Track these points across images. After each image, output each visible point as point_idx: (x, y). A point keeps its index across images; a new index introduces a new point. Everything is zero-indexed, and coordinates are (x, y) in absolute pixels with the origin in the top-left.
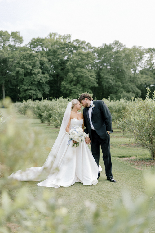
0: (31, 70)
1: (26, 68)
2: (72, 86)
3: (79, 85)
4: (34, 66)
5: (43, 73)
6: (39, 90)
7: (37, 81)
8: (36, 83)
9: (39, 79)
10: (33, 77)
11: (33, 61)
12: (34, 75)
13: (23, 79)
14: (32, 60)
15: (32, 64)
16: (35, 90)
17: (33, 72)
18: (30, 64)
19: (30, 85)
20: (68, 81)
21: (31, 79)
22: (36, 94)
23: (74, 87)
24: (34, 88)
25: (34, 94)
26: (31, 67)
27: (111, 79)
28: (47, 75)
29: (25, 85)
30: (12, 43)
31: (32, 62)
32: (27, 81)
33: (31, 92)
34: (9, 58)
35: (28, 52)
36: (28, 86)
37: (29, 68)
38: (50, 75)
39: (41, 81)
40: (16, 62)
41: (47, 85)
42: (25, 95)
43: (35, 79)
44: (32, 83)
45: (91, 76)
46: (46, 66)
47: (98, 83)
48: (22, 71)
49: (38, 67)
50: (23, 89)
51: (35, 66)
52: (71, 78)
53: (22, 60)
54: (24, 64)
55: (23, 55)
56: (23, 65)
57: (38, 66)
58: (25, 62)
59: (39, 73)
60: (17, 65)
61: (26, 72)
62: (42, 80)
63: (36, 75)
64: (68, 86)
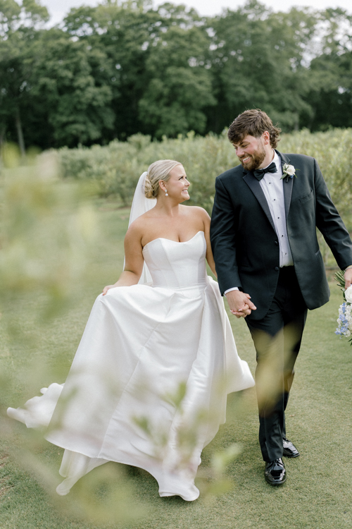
0: (72, 80)
1: (62, 77)
2: (161, 109)
3: (176, 105)
4: (77, 71)
5: (98, 85)
6: (93, 122)
7: (87, 104)
8: (85, 107)
9: (90, 99)
10: (78, 96)
11: (75, 60)
12: (78, 92)
13: (57, 101)
14: (72, 58)
15: (72, 67)
16: (84, 123)
17: (76, 84)
18: (67, 67)
19: (72, 113)
20: (152, 98)
21: (72, 101)
22: (87, 131)
23: (165, 109)
24: (81, 118)
25: (83, 133)
26: (70, 74)
27: (244, 87)
28: (106, 89)
29: (62, 114)
30: (28, 24)
31: (73, 63)
32: (66, 105)
33: (76, 129)
34: (23, 58)
35: (62, 41)
36: (69, 116)
37: (67, 76)
38: (114, 87)
39: (95, 103)
40: (39, 66)
41: (109, 110)
42: (63, 135)
43: (82, 100)
44: (75, 108)
45: (201, 83)
46: (103, 70)
47: (216, 96)
48: (51, 83)
49: (87, 73)
50: (58, 122)
51: (79, 71)
52: (158, 90)
53: (49, 60)
54: (56, 68)
55: (52, 48)
56: (54, 71)
57: (85, 70)
59: (88, 85)
60: (41, 71)
61: (60, 86)
62: (97, 100)
63: (82, 90)
64: (153, 109)
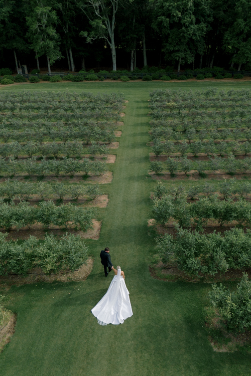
0: (180, 19)
1: (173, 15)
2: (239, 43)
4: (184, 11)
5: (198, 22)
6: (190, 49)
7: (188, 38)
8: (187, 40)
9: (191, 35)
10: (183, 32)
12: (183, 28)
13: (169, 34)
15: (182, 7)
16: (185, 51)
17: (183, 21)
18: (178, 8)
19: (177, 44)
20: (234, 34)
21: (179, 35)
22: (186, 57)
24: (183, 47)
25: (182, 59)
26: (180, 15)
28: (203, 25)
29: (170, 44)
31: (183, 4)
32: (174, 37)
33: (178, 56)
36: (175, 46)
37: (177, 15)
39: (194, 38)
40: (159, 6)
42: (170, 59)
43: (185, 35)
44: (180, 40)
46: (204, 9)
48: (166, 20)
49: (191, 12)
50: (168, 50)
51: (186, 11)
52: (240, 28)
54: (171, 8)
56: (168, 10)
57: (190, 10)
58: (172, 5)
59: (191, 23)
60: (160, 10)
61: (172, 22)
62: (195, 35)
63: (187, 27)
